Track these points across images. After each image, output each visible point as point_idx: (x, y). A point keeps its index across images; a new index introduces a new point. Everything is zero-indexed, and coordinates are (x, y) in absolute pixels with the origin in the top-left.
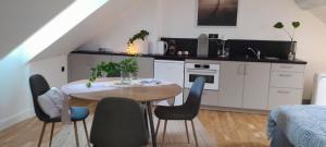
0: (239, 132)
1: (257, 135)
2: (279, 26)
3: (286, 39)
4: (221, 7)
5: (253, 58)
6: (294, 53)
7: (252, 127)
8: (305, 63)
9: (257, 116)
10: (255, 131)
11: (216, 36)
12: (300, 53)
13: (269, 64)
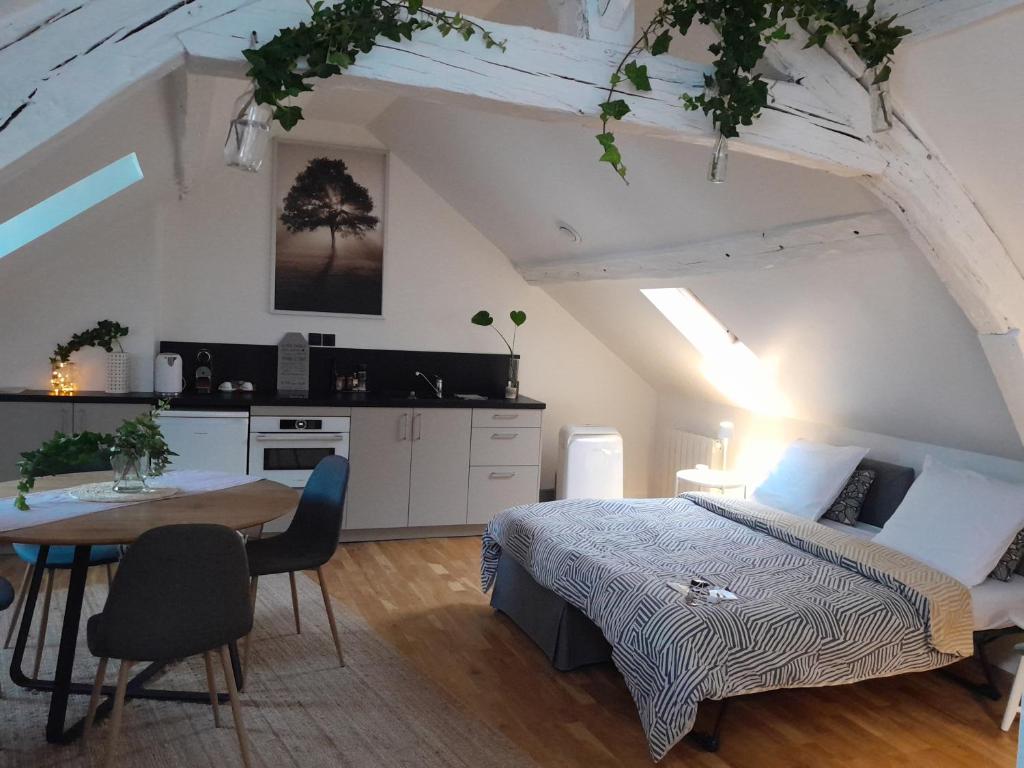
0: (412, 585)
1: (456, 586)
2: (483, 319)
3: (499, 349)
4: (339, 263)
5: (428, 400)
6: (516, 385)
7: (438, 569)
8: (542, 406)
9: (445, 542)
10: (447, 578)
11: (330, 339)
12: (529, 383)
13: (467, 412)
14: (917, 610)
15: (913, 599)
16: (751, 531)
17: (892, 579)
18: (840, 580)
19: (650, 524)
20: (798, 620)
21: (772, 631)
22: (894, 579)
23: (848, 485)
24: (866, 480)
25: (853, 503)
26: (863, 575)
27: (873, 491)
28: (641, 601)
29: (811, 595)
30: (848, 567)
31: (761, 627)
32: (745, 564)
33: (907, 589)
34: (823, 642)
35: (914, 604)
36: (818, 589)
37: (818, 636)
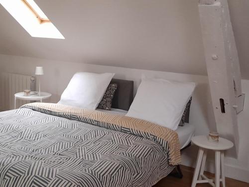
14: (163, 148)
15: (161, 143)
16: (69, 121)
17: (149, 135)
18: (126, 140)
19: (15, 126)
20: (122, 168)
21: (112, 178)
22: (151, 135)
23: (106, 91)
24: (114, 88)
25: (109, 99)
26: (134, 134)
27: (116, 93)
28: (33, 181)
29: (120, 152)
30: (125, 132)
31: (107, 178)
32: (77, 140)
33: (157, 138)
34: (134, 176)
35: (162, 145)
36: (120, 147)
37: (131, 174)
